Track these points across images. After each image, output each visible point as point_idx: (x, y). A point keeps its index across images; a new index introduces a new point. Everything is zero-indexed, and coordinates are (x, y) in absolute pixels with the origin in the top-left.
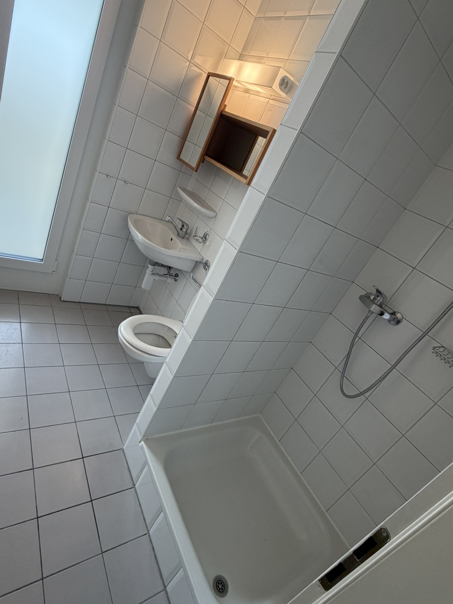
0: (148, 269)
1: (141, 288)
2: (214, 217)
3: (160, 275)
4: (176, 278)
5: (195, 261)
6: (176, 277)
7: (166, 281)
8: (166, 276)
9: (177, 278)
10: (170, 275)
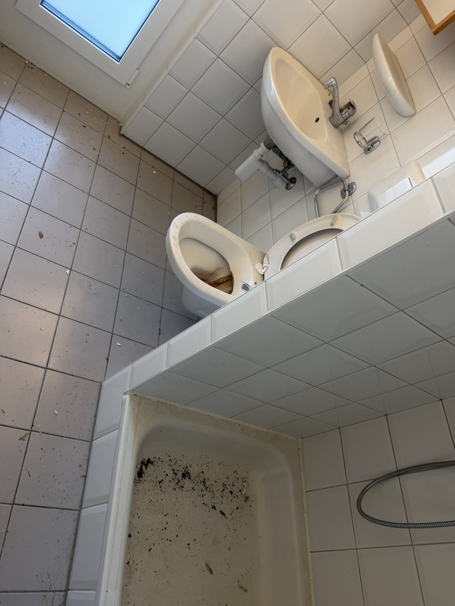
0: (258, 148)
1: (235, 171)
2: (407, 116)
3: (270, 168)
4: (290, 184)
5: (335, 173)
6: (292, 183)
7: (273, 180)
8: (278, 173)
9: (292, 185)
10: (283, 175)
